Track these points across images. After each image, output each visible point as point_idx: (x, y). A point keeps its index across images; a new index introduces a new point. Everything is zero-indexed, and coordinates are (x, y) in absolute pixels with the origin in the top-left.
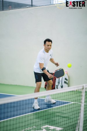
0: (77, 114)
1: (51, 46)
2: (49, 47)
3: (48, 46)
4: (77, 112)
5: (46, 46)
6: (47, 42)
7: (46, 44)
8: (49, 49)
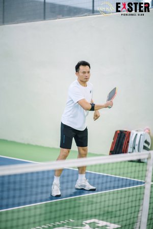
0: (138, 202)
1: (89, 72)
2: (87, 74)
3: (84, 73)
4: (136, 198)
5: (81, 74)
6: (81, 67)
7: (80, 71)
8: (87, 79)
